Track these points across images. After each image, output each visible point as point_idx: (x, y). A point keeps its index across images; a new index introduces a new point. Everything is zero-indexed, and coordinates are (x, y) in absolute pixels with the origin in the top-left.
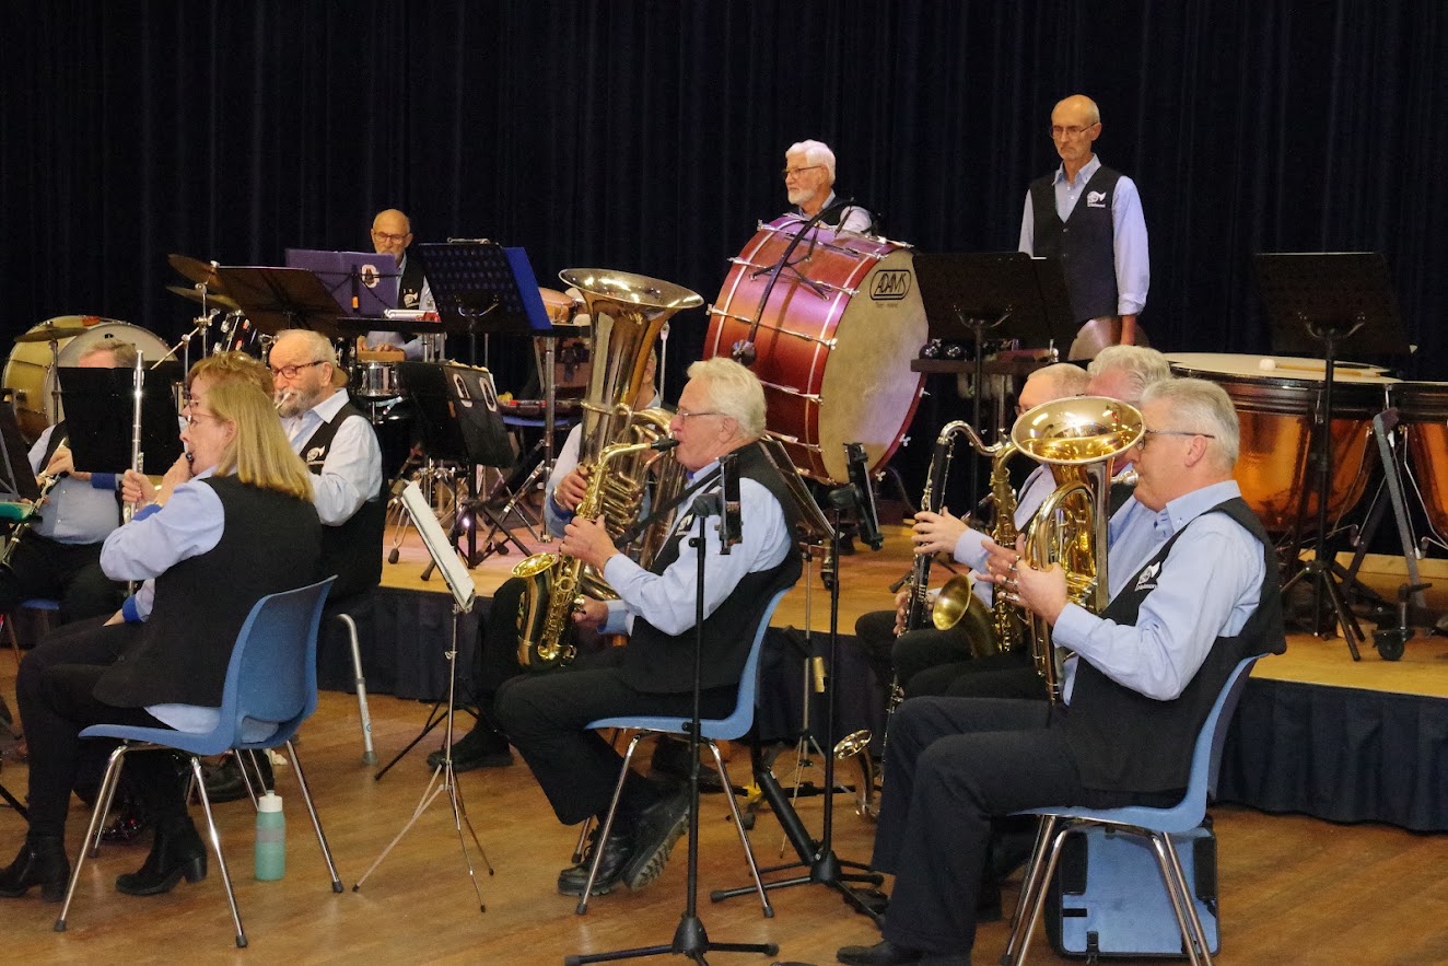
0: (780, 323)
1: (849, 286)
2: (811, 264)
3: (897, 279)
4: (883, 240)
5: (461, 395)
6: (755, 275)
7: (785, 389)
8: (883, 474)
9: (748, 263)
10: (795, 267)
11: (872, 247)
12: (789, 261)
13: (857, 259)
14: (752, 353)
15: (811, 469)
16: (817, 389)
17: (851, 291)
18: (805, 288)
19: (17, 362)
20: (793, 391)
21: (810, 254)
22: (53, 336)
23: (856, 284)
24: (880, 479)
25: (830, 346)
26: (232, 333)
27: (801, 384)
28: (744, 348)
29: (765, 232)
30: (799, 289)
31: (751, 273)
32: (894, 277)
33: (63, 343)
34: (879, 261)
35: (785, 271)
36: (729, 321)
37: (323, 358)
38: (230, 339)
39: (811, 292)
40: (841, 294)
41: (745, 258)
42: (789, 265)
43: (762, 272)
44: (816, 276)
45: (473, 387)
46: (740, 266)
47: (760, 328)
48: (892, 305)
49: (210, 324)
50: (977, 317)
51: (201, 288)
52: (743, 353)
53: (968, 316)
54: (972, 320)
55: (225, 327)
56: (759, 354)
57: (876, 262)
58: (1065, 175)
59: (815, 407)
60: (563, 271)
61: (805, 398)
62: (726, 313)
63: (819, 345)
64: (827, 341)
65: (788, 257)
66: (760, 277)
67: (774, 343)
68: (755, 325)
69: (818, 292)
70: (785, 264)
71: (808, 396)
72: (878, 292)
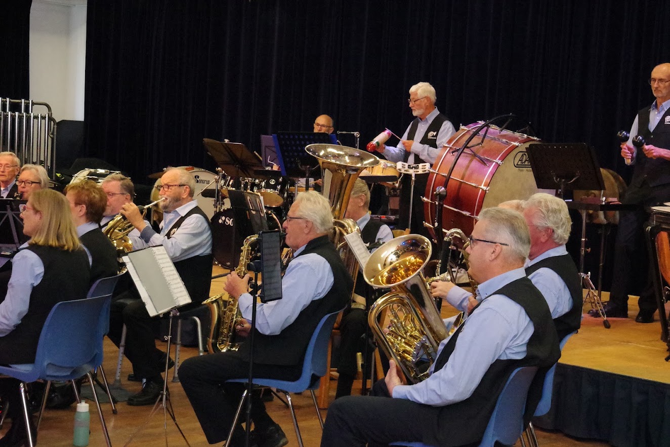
0: (464, 179)
1: (499, 159)
2: (483, 147)
4: (525, 136)
5: (251, 208)
6: (453, 152)
7: (464, 213)
9: (451, 146)
10: (472, 148)
11: (515, 140)
12: (468, 146)
13: (507, 145)
14: (445, 193)
17: (499, 162)
18: (477, 160)
20: (468, 214)
21: (482, 142)
23: (503, 159)
25: (486, 190)
27: (471, 210)
28: (441, 190)
29: (463, 130)
30: (474, 160)
31: (451, 151)
34: (517, 146)
35: (466, 150)
36: (439, 177)
37: (186, 184)
39: (479, 161)
40: (494, 163)
42: (468, 148)
43: (457, 150)
44: (484, 154)
45: (255, 204)
46: (447, 147)
47: (450, 180)
50: (561, 177)
52: (439, 194)
53: (557, 177)
54: (558, 179)
56: (448, 194)
57: (515, 148)
58: (656, 106)
60: (308, 146)
61: (472, 218)
62: (436, 172)
63: (481, 190)
64: (485, 188)
65: (468, 143)
66: (456, 154)
67: (459, 188)
68: (448, 179)
69: (483, 162)
70: (466, 147)
71: (474, 216)
72: (519, 163)
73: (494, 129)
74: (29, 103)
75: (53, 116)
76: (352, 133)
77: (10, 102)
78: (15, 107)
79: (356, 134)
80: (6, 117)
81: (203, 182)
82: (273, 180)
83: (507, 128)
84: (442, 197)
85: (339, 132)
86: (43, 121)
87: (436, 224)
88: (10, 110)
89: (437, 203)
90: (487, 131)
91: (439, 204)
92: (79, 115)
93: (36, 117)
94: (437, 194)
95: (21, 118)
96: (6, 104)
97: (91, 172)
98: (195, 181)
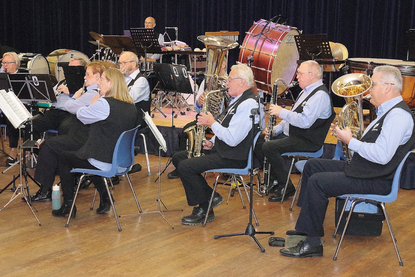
0: (260, 50)
1: (280, 40)
2: (269, 34)
3: (293, 38)
4: (289, 27)
7: (262, 69)
8: (287, 92)
9: (251, 34)
10: (265, 34)
11: (286, 29)
13: (282, 32)
15: (268, 91)
16: (271, 69)
20: (264, 70)
21: (269, 31)
22: (58, 55)
24: (287, 94)
25: (275, 57)
26: (107, 54)
27: (266, 67)
28: (250, 58)
29: (256, 25)
30: (266, 41)
31: (252, 36)
33: (60, 57)
34: (288, 33)
35: (262, 36)
36: (246, 50)
37: (134, 60)
38: (106, 56)
39: (269, 42)
40: (277, 42)
41: (250, 32)
42: (263, 34)
44: (270, 37)
46: (249, 34)
47: (255, 52)
48: (291, 45)
49: (101, 52)
51: (98, 41)
55: (105, 52)
56: (254, 59)
59: (270, 74)
62: (244, 48)
63: (271, 57)
66: (256, 38)
71: (268, 71)
72: (288, 41)
76: (173, 28)
79: (176, 28)
84: (251, 61)
85: (166, 28)
91: (250, 65)
94: (248, 60)
98: (71, 57)
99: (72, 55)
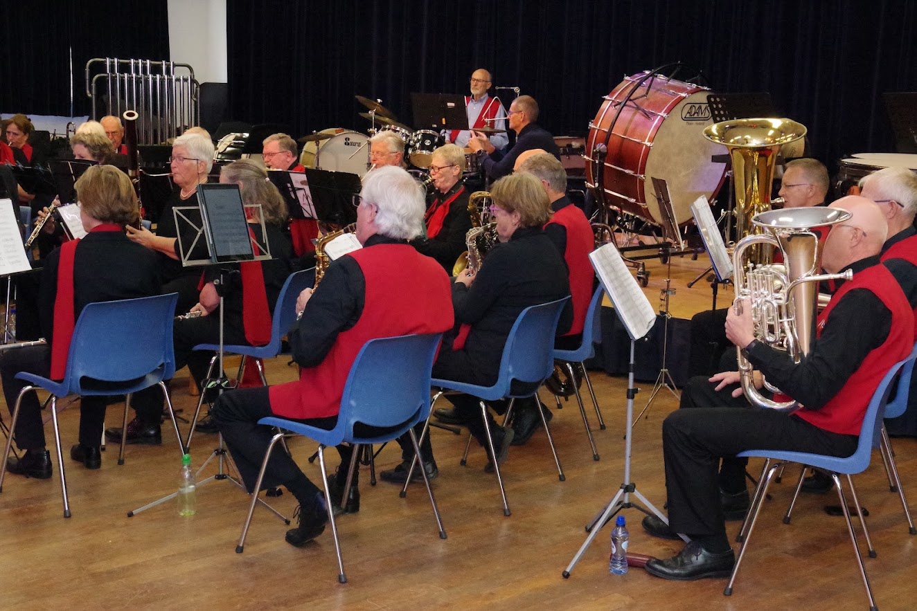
0: (626, 133)
1: (664, 112)
2: (647, 99)
3: (703, 108)
4: (694, 86)
6: (615, 106)
7: (627, 171)
9: (613, 99)
10: (635, 101)
11: (683, 90)
12: (632, 98)
13: (674, 97)
14: (606, 151)
16: (643, 172)
17: (665, 115)
18: (641, 113)
19: (306, 152)
20: (631, 172)
21: (647, 93)
22: (317, 139)
23: (669, 111)
25: (650, 146)
27: (634, 168)
28: (602, 148)
29: (627, 81)
30: (638, 114)
31: (614, 104)
32: (700, 107)
33: (322, 142)
34: (684, 98)
35: (629, 103)
36: (599, 132)
39: (643, 115)
40: (659, 116)
41: (612, 96)
42: (631, 100)
44: (648, 106)
46: (608, 100)
47: (611, 136)
48: (700, 124)
51: (372, 113)
52: (600, 151)
56: (609, 152)
57: (682, 99)
59: (642, 181)
61: (636, 177)
62: (598, 127)
63: (644, 147)
64: (649, 144)
65: (631, 94)
66: (618, 107)
67: (622, 143)
68: (609, 134)
69: (647, 115)
70: (629, 99)
71: (638, 175)
72: (688, 116)
73: (661, 77)
74: (170, 65)
75: (196, 78)
76: (512, 88)
77: (150, 64)
78: (156, 70)
79: (516, 89)
80: (147, 81)
81: (353, 144)
82: (429, 141)
83: (675, 78)
84: (603, 156)
85: (497, 88)
86: (185, 83)
87: (597, 184)
88: (151, 73)
89: (597, 162)
90: (652, 81)
91: (599, 162)
92: (221, 76)
93: (178, 80)
94: (596, 152)
95: (162, 81)
96: (146, 67)
97: (237, 136)
98: (345, 144)
99: (346, 139)
